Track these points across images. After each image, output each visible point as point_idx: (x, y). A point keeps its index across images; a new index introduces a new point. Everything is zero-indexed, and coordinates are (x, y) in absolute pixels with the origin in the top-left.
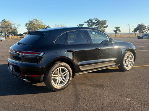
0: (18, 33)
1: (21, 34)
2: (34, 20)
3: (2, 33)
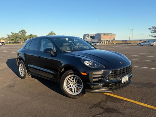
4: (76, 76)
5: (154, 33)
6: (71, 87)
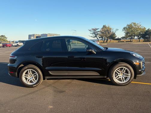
0: (117, 38)
1: (119, 38)
2: (132, 24)
3: (102, 38)
4: (124, 68)
5: (93, 34)
6: (120, 77)
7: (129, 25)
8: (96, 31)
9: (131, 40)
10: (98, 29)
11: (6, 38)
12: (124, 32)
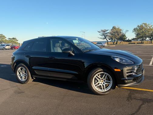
3: (112, 39)
4: (105, 73)
5: (102, 35)
7: (140, 25)
8: (106, 32)
9: (142, 42)
10: (108, 30)
11: (17, 40)
12: (135, 33)
